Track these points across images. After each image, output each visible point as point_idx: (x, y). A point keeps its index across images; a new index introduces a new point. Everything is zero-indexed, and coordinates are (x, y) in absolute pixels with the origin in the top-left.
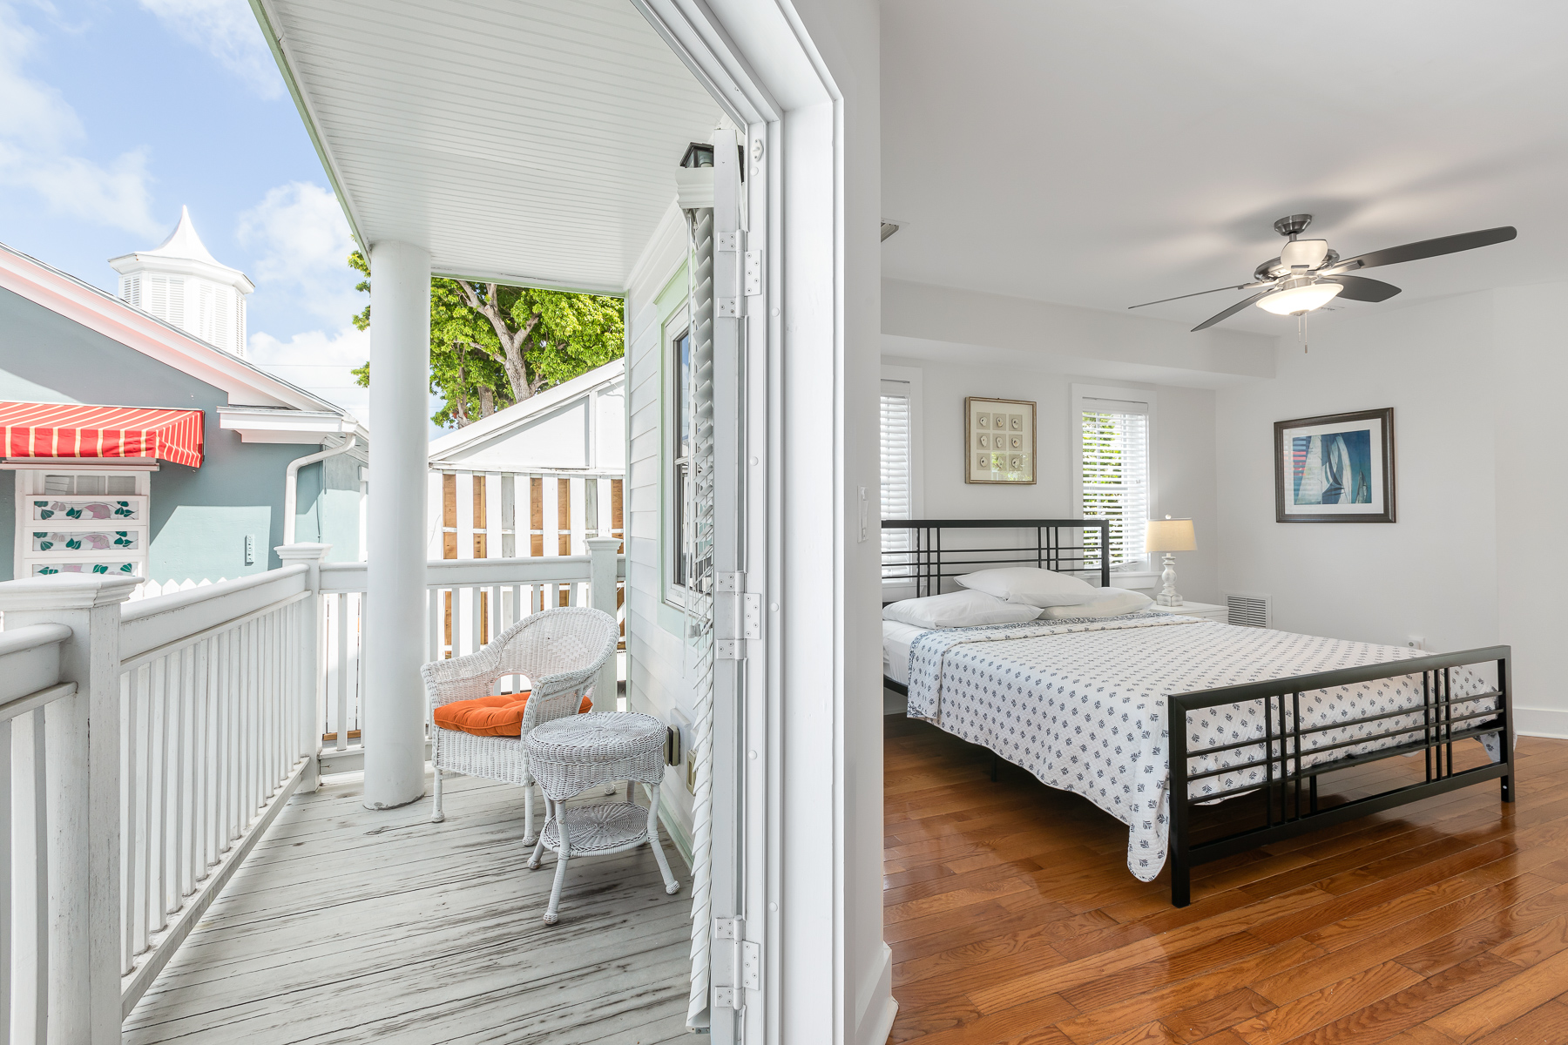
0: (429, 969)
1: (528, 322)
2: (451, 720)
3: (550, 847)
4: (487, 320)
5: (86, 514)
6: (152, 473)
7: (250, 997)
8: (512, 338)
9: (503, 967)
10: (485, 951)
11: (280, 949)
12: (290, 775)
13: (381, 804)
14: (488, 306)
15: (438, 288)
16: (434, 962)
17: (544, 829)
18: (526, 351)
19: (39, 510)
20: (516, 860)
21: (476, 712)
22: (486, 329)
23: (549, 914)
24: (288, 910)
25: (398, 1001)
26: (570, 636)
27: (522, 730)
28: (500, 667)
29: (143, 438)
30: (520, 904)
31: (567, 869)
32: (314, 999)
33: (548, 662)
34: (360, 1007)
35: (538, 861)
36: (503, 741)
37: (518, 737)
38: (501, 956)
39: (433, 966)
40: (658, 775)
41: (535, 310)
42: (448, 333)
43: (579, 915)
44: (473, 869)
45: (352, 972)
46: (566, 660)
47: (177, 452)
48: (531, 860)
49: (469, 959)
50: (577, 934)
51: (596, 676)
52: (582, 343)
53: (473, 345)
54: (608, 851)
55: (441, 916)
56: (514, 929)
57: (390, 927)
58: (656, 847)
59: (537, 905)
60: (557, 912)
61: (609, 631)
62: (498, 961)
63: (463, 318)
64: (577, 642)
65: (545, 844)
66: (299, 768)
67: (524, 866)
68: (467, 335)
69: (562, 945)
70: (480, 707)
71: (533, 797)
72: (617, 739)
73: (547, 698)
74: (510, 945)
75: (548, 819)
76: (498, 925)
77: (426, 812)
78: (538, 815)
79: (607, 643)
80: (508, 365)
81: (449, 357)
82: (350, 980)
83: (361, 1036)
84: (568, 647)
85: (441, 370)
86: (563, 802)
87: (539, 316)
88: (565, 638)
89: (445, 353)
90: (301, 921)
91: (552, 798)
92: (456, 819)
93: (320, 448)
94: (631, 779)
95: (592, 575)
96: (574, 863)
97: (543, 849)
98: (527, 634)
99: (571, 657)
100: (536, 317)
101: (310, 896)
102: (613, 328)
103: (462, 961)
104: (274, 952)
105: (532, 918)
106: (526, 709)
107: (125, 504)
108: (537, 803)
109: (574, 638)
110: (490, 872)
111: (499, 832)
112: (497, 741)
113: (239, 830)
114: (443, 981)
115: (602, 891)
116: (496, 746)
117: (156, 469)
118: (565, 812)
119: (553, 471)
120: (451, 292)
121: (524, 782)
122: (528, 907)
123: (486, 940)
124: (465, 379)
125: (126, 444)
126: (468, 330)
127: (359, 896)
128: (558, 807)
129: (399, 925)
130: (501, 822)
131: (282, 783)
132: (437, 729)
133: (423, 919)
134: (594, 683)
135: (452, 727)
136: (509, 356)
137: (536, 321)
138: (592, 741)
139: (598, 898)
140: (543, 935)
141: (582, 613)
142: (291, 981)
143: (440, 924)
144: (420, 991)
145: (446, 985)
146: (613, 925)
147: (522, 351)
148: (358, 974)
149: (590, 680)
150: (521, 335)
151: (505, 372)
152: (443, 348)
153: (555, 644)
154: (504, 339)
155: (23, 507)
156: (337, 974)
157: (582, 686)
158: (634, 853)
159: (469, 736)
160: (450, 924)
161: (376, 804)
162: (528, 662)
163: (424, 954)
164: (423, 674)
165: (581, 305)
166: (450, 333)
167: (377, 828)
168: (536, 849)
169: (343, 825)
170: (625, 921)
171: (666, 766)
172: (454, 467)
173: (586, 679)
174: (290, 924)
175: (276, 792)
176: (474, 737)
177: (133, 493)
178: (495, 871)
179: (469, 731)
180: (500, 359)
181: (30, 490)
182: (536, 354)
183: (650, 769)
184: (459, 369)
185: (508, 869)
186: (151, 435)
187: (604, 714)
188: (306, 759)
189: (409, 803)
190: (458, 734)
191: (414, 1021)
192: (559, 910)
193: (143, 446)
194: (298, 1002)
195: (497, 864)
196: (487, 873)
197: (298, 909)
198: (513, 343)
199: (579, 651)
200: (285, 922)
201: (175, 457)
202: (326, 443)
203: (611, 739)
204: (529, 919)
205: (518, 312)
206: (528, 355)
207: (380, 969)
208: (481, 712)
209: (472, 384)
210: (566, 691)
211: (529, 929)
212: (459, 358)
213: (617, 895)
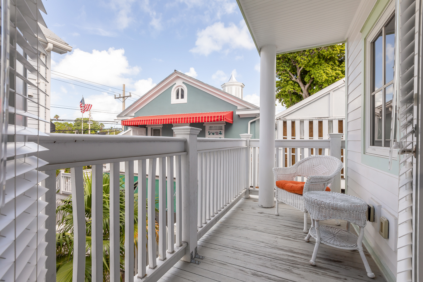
0: (269, 261)
1: (310, 81)
2: (281, 185)
3: (313, 236)
4: (298, 83)
5: (215, 134)
6: (225, 125)
7: (225, 245)
8: (305, 87)
9: (293, 273)
10: (288, 264)
11: (233, 235)
12: (242, 192)
13: (262, 206)
14: (298, 79)
15: (284, 77)
16: (271, 259)
17: (310, 229)
18: (309, 90)
19: (208, 133)
20: (301, 236)
21: (288, 184)
22: (297, 86)
23: (312, 261)
24: (237, 226)
25: (259, 266)
26: (322, 165)
27: (303, 193)
28: (297, 172)
29: (222, 117)
30: (301, 252)
31: (319, 247)
32: (239, 254)
33: (313, 173)
34: (249, 263)
35: (308, 239)
36: (297, 195)
37: (302, 195)
38: (293, 268)
39: (271, 260)
40: (363, 223)
41: (312, 77)
42: (287, 89)
43: (324, 267)
44: (286, 234)
45: (249, 251)
46: (320, 173)
47: (228, 120)
48: (306, 238)
49: (283, 264)
50: (323, 274)
51: (333, 180)
52: (327, 84)
53: (293, 91)
54: (337, 247)
55: (275, 245)
56: (299, 260)
57: (260, 242)
58: (362, 254)
59: (307, 255)
60: (315, 262)
61: (338, 164)
62: (292, 270)
63: (291, 84)
64: (325, 167)
65: (311, 235)
66: (244, 191)
67: (303, 239)
68: (292, 88)
69: (317, 276)
70: (289, 183)
71: (307, 217)
72: (342, 203)
73: (312, 184)
74: (297, 266)
75: (312, 226)
76: (293, 256)
77: (274, 211)
78: (309, 224)
79: (337, 168)
80: (303, 95)
81: (287, 95)
82: (247, 253)
83: (248, 272)
84: (321, 169)
85: (285, 99)
86: (318, 221)
87: (313, 78)
88: (320, 166)
89: (286, 94)
90: (239, 230)
91: (313, 218)
92: (282, 216)
93: (255, 118)
94: (349, 221)
95: (331, 146)
96: (322, 245)
97: (310, 236)
98: (307, 163)
99: (322, 172)
100: (312, 79)
101: (242, 224)
102: (339, 77)
103: (280, 263)
104: (232, 236)
105: (305, 259)
106: (304, 186)
107: (221, 132)
108: (309, 220)
109: (323, 166)
110: (292, 237)
111: (295, 225)
112: (295, 195)
113: (229, 202)
114: (273, 267)
115: (335, 261)
116: (294, 196)
117: (225, 124)
118: (319, 226)
119: (317, 119)
120: (288, 77)
121: (303, 211)
122: (304, 254)
123: (288, 260)
124: (291, 101)
125: (220, 118)
126: (292, 87)
127: (254, 229)
128: (315, 222)
129: (263, 242)
130: (296, 222)
131: (240, 193)
132: (277, 187)
133: (270, 243)
134: (331, 182)
135: (281, 188)
136: (304, 92)
137: (312, 80)
138: (330, 201)
139: (333, 263)
140: (309, 268)
141: (326, 158)
142: (234, 246)
143: (274, 247)
144: (266, 267)
145: (274, 269)
146: (340, 278)
147: (308, 90)
148: (250, 252)
149: (330, 181)
150: (307, 85)
151: (303, 97)
152: (286, 93)
153: (316, 167)
154: (302, 88)
155: (206, 133)
156: (245, 249)
157: (326, 182)
158: (350, 252)
159: (286, 192)
160: (277, 249)
161: (261, 205)
162: (306, 172)
163: (269, 255)
164: (273, 170)
165: (327, 71)
166: (288, 89)
167: (261, 212)
168: (308, 235)
169: (253, 208)
170: (346, 279)
171: (367, 221)
172: (286, 119)
173: (328, 180)
174: (237, 230)
175: (238, 195)
176: (288, 192)
177: (222, 130)
178: (293, 237)
179: (286, 190)
180: (301, 94)
181: (207, 130)
182: (312, 90)
183: (359, 219)
184: (290, 98)
185: (298, 238)
186: (224, 116)
187: (336, 193)
188: (246, 189)
189: (270, 208)
190: (283, 190)
191: (263, 276)
192: (316, 261)
193: (222, 119)
194: (235, 252)
195: (294, 235)
196: (290, 237)
197: (239, 227)
198: (305, 88)
199: (325, 170)
200: (236, 229)
201: (228, 121)
202: (256, 116)
203: (339, 202)
204: (304, 259)
205: (307, 79)
206: (310, 91)
207: (256, 253)
208: (290, 185)
209: (293, 102)
210: (320, 183)
211: (304, 263)
212: (290, 95)
213: (341, 266)
